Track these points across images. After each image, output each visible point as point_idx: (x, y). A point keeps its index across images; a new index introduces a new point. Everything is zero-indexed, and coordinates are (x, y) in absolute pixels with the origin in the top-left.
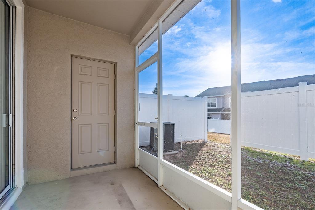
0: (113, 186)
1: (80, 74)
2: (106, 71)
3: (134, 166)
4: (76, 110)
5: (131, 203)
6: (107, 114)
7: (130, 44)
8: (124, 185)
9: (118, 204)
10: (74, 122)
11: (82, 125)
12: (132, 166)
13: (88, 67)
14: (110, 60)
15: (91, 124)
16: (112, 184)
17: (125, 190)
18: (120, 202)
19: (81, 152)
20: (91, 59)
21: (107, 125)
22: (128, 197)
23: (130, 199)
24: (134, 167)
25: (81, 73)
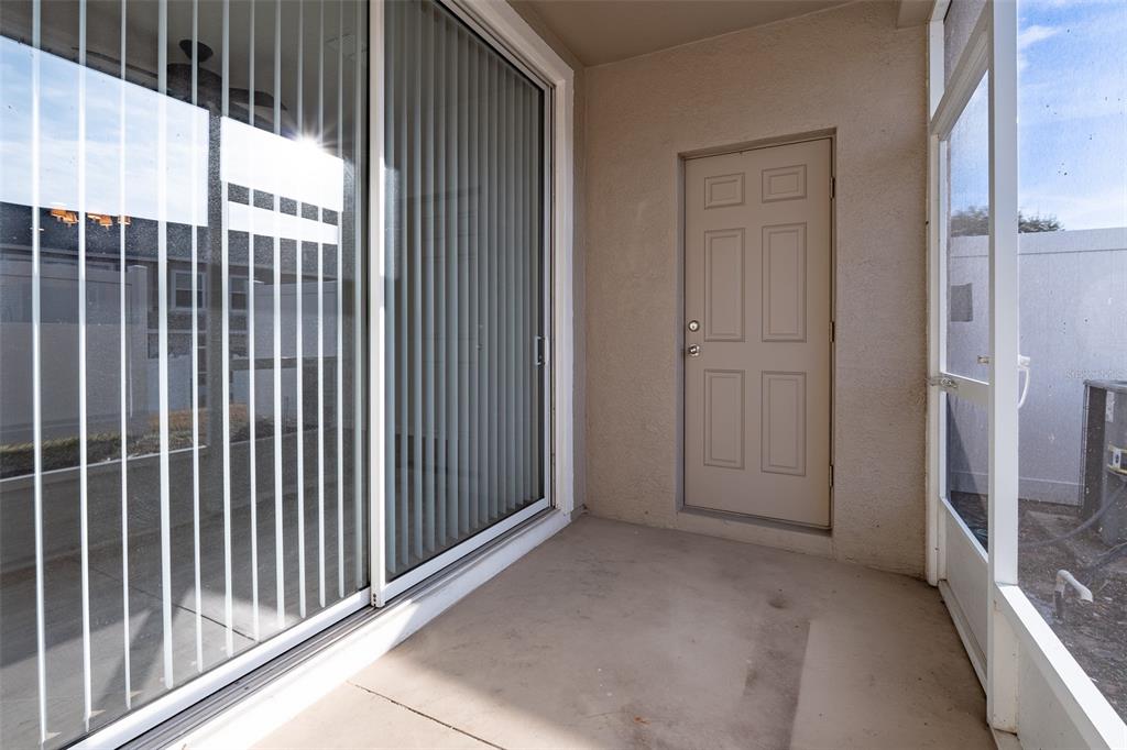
0: (774, 610)
1: (709, 207)
2: (796, 173)
3: (924, 575)
4: (696, 325)
5: (791, 704)
6: (801, 337)
7: (897, 28)
8: (816, 629)
9: (744, 679)
10: (690, 360)
11: (713, 374)
12: (907, 572)
13: (734, 178)
14: (808, 128)
15: (743, 372)
16: (777, 604)
17: (804, 648)
18: (753, 678)
19: (711, 459)
20: (740, 149)
21: (801, 378)
22: (797, 681)
23: (797, 693)
24: (921, 579)
25: (713, 203)
